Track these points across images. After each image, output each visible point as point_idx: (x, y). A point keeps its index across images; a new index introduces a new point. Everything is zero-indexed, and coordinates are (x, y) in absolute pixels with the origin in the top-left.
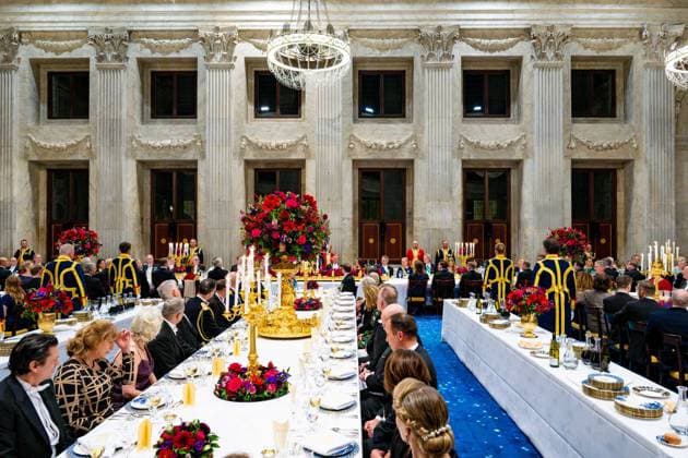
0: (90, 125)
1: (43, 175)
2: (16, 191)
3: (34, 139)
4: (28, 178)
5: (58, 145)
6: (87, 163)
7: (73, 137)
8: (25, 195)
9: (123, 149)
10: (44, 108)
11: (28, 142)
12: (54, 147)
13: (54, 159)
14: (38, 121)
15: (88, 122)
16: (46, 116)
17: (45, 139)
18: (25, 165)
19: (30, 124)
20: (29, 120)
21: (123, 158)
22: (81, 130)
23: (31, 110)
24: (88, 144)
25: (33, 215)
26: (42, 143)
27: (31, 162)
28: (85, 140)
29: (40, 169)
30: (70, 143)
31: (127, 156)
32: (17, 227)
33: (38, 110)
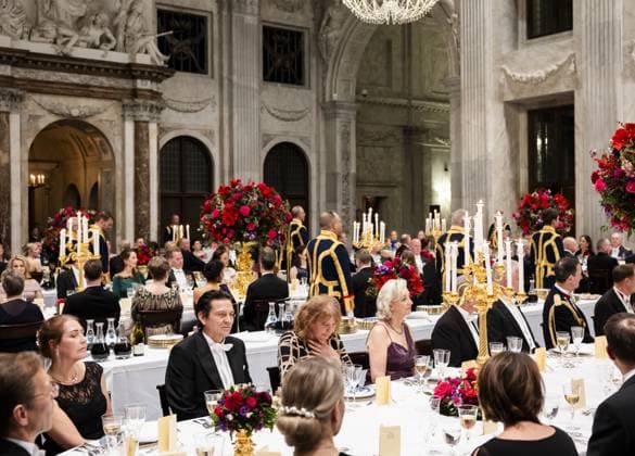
0: (574, 38)
1: (523, 119)
2: (491, 145)
3: (509, 72)
4: (504, 125)
5: (536, 75)
6: (571, 95)
7: (554, 59)
8: (501, 149)
9: (619, 67)
10: (523, 25)
11: (503, 77)
12: (532, 79)
13: (533, 95)
14: (515, 46)
15: (572, 35)
16: (525, 37)
17: (522, 70)
18: (501, 108)
19: (506, 50)
20: (503, 46)
21: (619, 80)
22: (563, 48)
23: (506, 32)
24: (572, 67)
25: (511, 176)
26: (518, 75)
27: (508, 104)
28: (569, 62)
29: (519, 111)
30: (550, 70)
31: (625, 77)
32: (494, 193)
33: (516, 29)
